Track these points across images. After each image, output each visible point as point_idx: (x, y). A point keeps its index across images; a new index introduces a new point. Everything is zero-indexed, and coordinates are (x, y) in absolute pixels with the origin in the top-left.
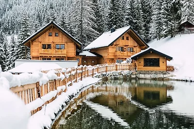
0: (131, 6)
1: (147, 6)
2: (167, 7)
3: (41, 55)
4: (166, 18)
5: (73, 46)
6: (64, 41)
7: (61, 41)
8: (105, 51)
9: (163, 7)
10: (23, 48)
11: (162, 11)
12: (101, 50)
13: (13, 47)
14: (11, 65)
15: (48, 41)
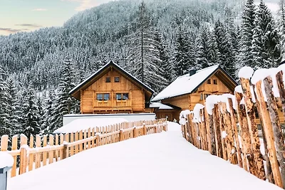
0: (204, 45)
1: (224, 44)
2: (260, 40)
3: (96, 109)
4: (260, 55)
5: (141, 94)
6: (127, 89)
7: (123, 89)
8: (184, 100)
9: (254, 41)
10: (65, 102)
11: (253, 47)
12: (179, 99)
13: (51, 103)
14: (48, 127)
15: (105, 90)
